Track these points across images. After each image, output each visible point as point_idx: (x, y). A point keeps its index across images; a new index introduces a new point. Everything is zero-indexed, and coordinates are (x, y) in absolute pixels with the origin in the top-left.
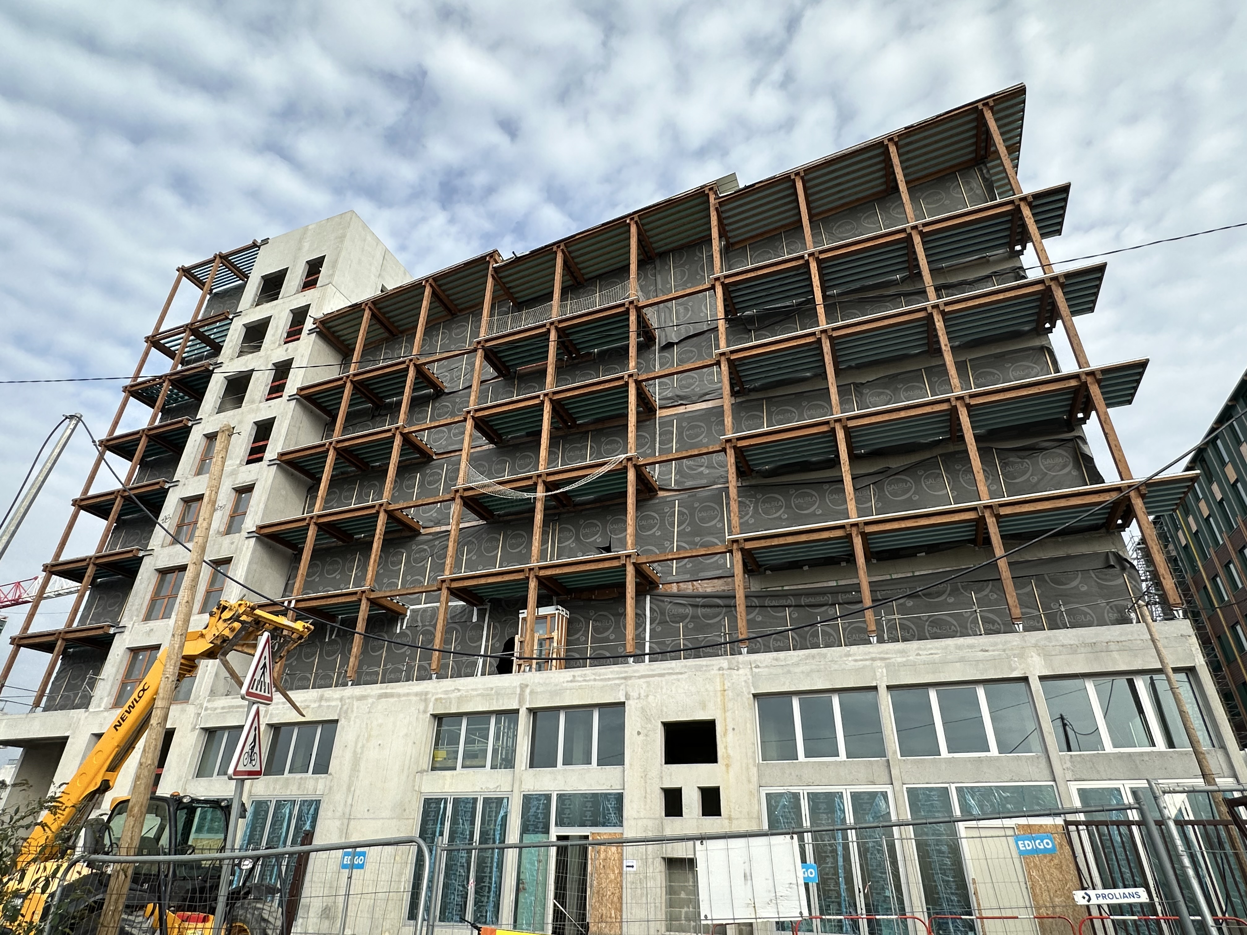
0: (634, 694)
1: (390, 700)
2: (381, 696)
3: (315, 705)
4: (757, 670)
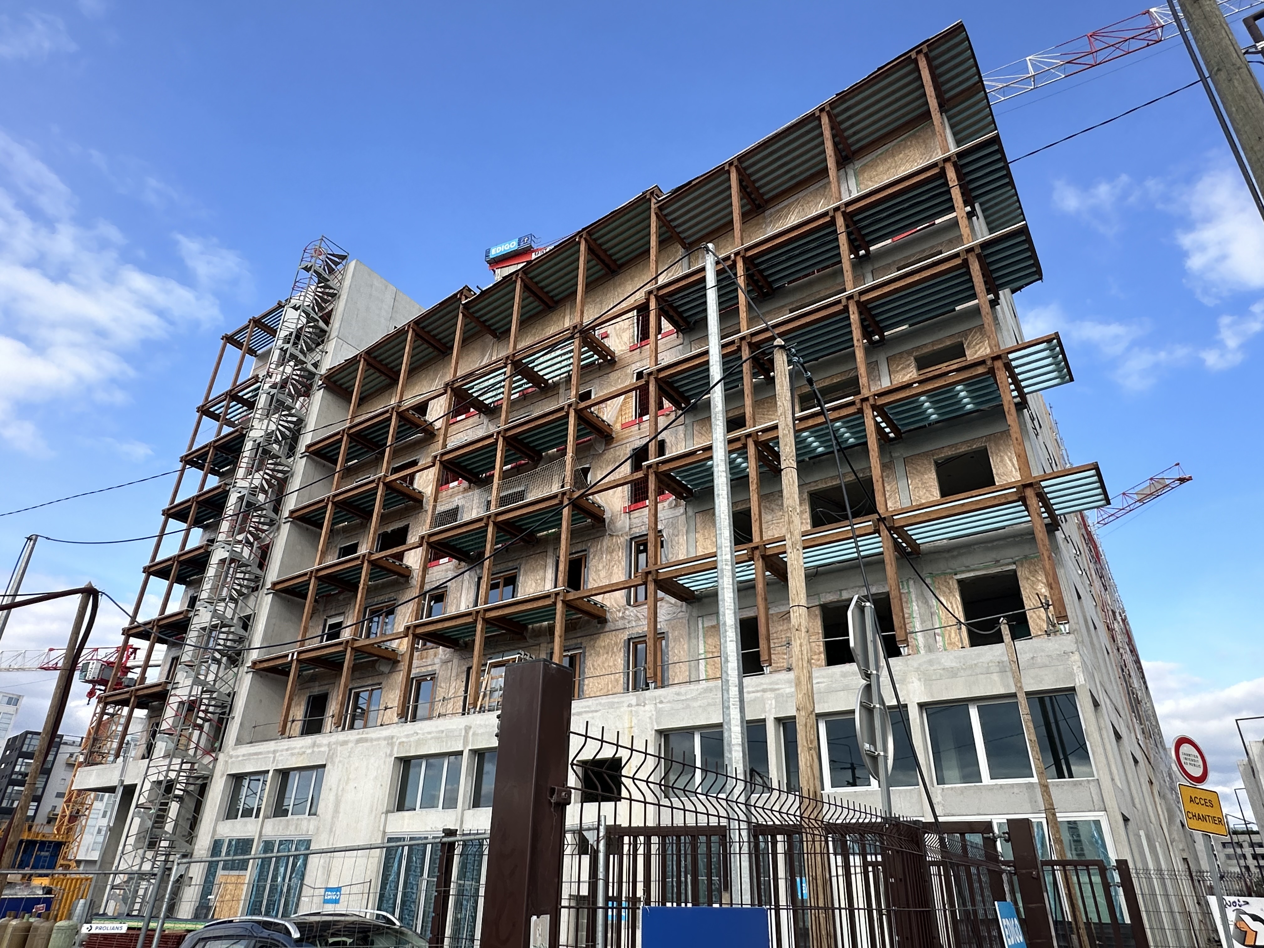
1: (365, 744)
2: (358, 741)
3: (309, 751)
4: (659, 706)
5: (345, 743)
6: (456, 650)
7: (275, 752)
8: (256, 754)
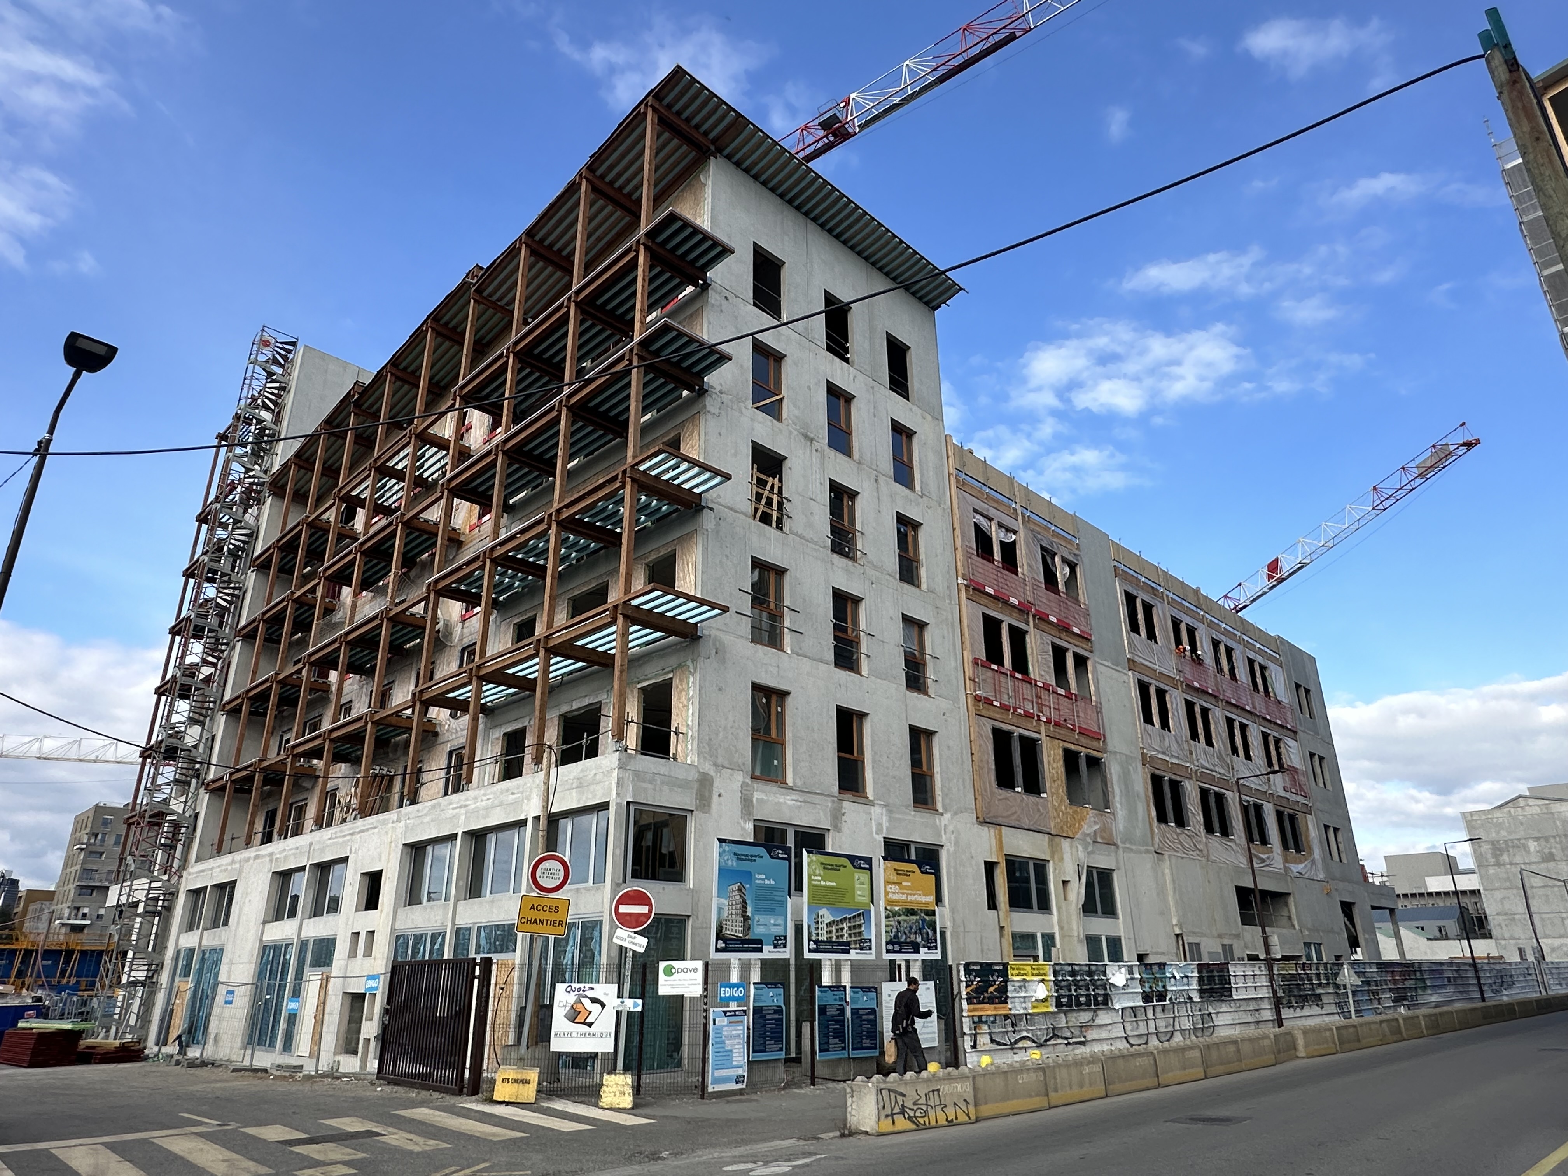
0: (353, 849)
1: (259, 861)
2: (257, 857)
3: (229, 868)
4: (408, 822)
5: (248, 860)
6: (352, 765)
7: (212, 869)
8: (203, 871)
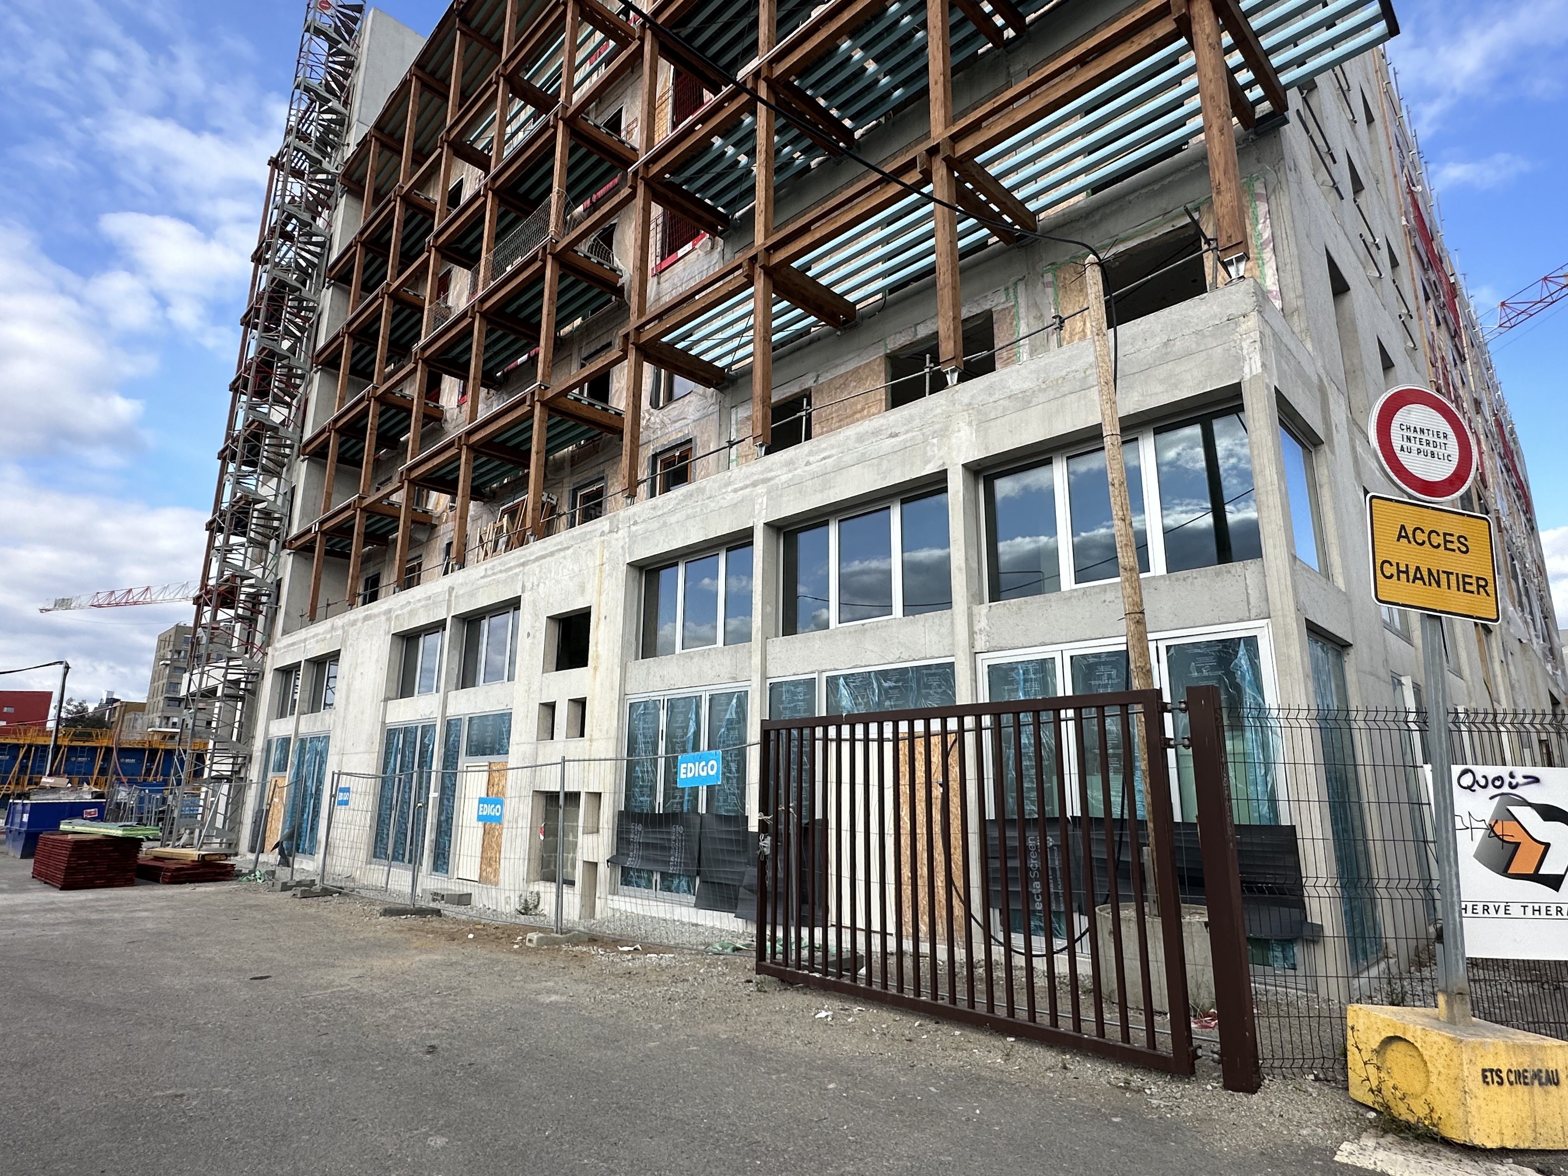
0: (528, 585)
1: (371, 622)
2: (366, 618)
3: (329, 636)
4: (633, 528)
5: (353, 623)
7: (305, 640)
8: (293, 644)
